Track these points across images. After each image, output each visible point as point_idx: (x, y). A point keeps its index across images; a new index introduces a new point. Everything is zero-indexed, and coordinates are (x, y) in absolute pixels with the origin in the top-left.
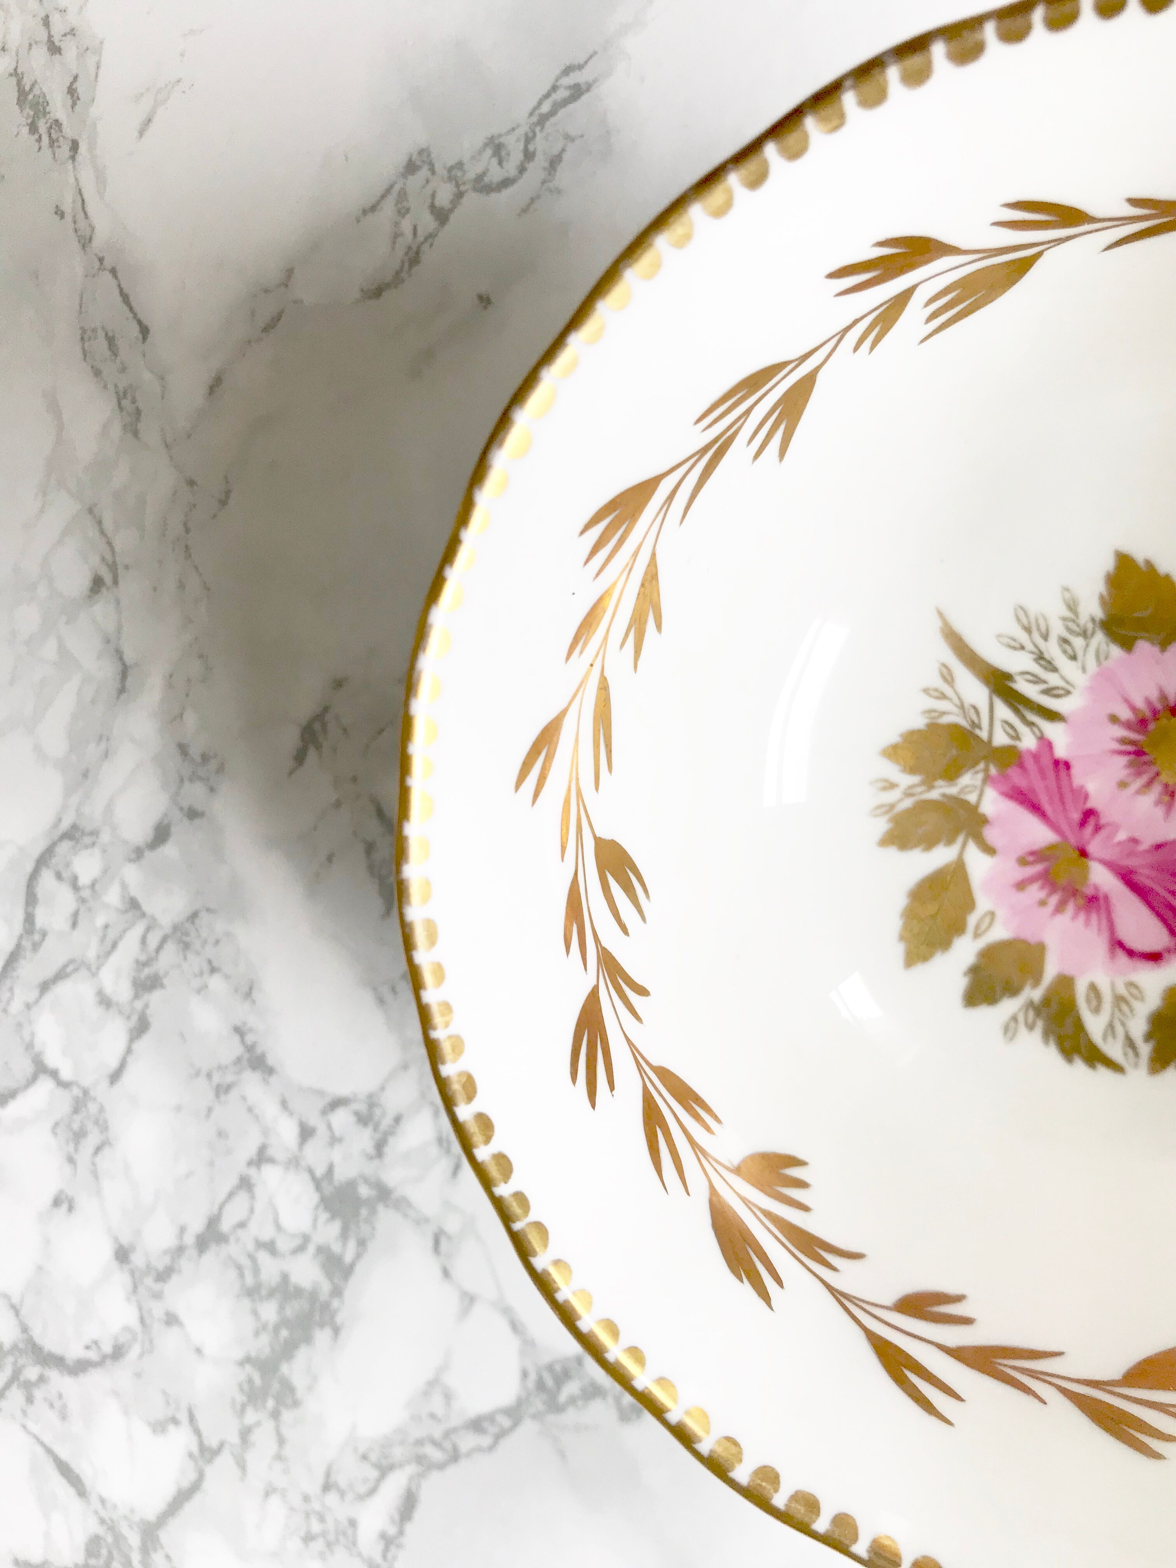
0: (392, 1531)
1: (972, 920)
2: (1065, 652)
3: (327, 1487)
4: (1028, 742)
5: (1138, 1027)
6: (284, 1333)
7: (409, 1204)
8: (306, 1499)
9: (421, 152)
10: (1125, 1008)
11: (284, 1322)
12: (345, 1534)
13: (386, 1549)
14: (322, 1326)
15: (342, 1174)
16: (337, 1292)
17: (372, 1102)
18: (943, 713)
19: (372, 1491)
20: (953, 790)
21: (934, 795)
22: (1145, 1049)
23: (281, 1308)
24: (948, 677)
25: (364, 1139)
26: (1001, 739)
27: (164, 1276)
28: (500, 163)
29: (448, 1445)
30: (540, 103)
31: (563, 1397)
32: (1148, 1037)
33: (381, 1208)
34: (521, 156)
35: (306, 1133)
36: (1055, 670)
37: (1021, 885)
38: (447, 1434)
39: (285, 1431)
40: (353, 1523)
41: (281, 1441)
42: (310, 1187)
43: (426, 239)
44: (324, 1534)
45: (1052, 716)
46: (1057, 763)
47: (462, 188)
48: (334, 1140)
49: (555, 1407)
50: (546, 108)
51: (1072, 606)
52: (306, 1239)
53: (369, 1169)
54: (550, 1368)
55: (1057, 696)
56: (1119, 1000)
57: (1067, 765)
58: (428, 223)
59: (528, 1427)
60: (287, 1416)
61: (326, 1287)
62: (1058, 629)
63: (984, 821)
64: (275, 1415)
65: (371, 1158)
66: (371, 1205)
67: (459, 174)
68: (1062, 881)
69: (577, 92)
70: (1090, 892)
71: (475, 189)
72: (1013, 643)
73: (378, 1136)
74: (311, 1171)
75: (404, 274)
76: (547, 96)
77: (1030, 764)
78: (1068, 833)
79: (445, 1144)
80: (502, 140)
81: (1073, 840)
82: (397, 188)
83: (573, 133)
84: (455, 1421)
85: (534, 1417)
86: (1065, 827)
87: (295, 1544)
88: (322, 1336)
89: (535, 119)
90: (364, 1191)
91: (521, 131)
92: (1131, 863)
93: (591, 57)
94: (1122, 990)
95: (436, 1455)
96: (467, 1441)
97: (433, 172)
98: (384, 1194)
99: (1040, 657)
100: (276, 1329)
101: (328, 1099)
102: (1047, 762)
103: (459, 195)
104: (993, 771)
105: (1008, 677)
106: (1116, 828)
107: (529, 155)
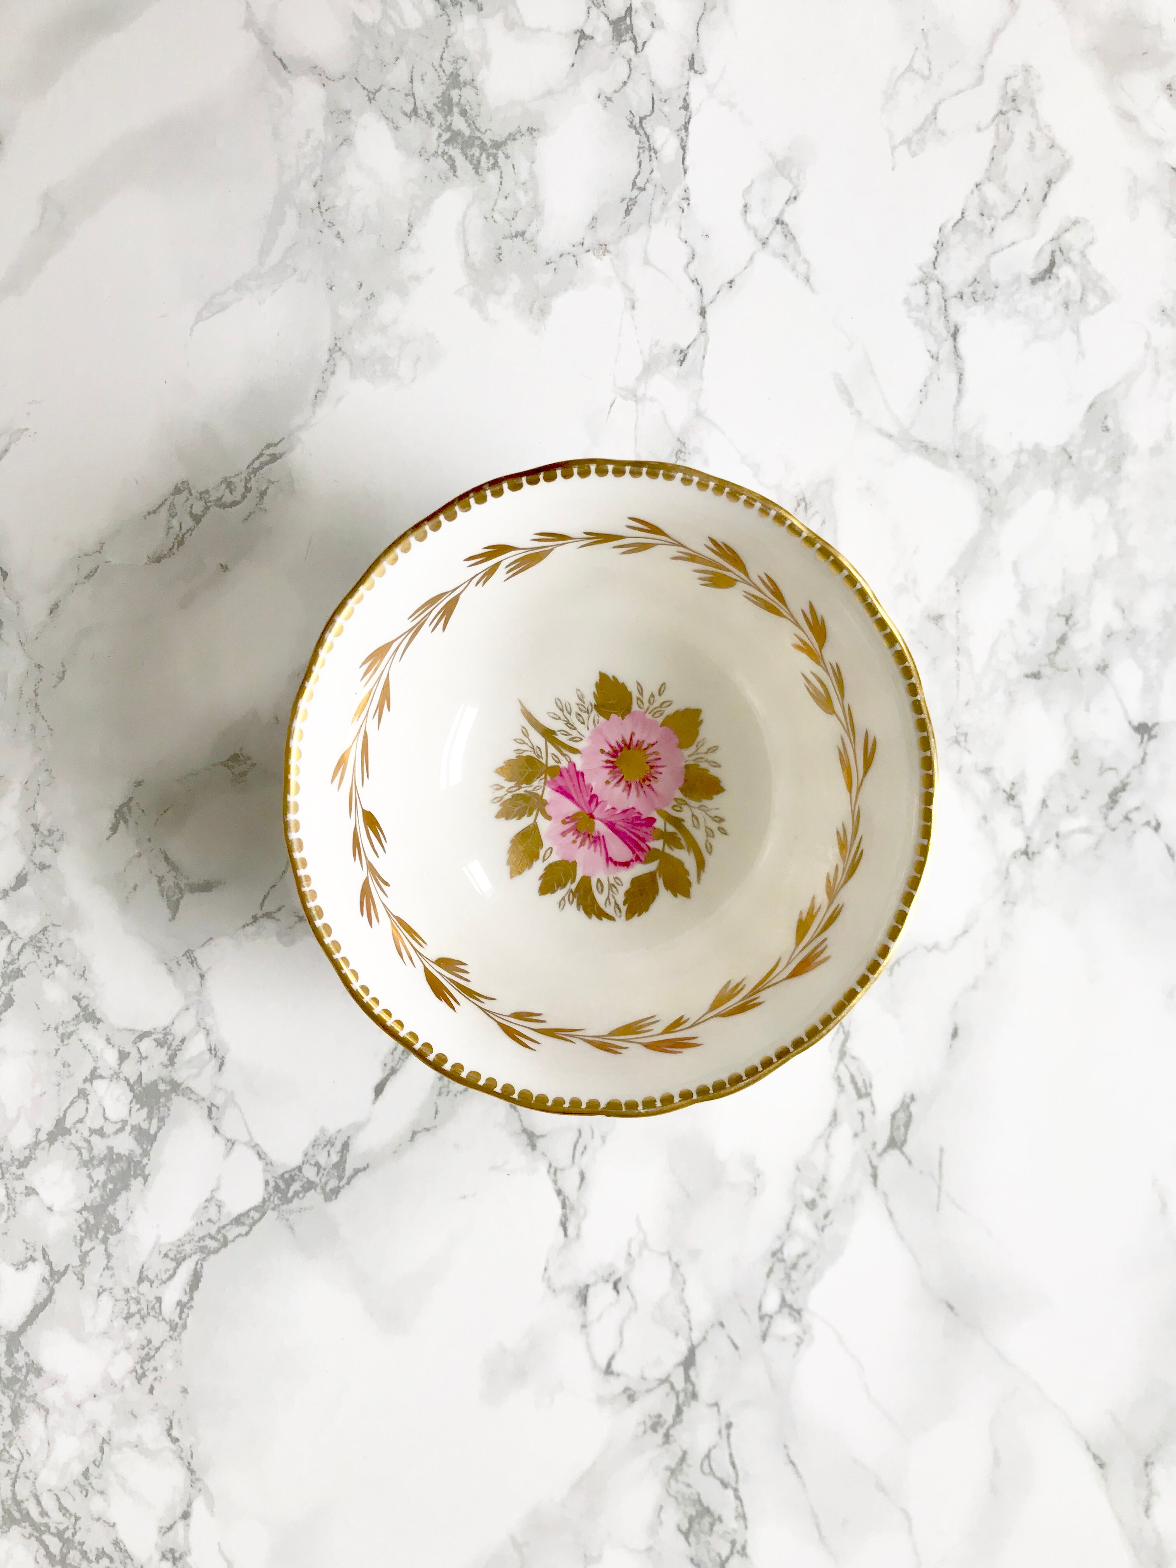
0: (185, 1299)
1: (542, 853)
2: (579, 720)
3: (141, 1280)
4: (564, 764)
5: (620, 898)
6: (110, 1186)
7: (192, 1092)
8: (127, 1291)
9: (183, 483)
10: (614, 889)
11: (110, 1179)
12: (153, 1308)
13: (182, 1312)
14: (135, 1177)
15: (146, 1079)
16: (146, 1153)
17: (166, 1032)
18: (524, 751)
19: (172, 1276)
20: (530, 789)
21: (521, 791)
22: (624, 909)
23: (108, 1170)
24: (526, 733)
25: (162, 1055)
26: (551, 763)
27: (24, 1164)
28: (231, 493)
29: (220, 1237)
30: (253, 461)
31: (290, 1194)
32: (625, 903)
33: (173, 1095)
34: (243, 490)
35: (123, 1056)
36: (575, 729)
37: (564, 834)
38: (219, 1231)
39: (110, 1250)
40: (159, 1300)
41: (109, 1256)
42: (127, 1088)
43: (188, 531)
44: (139, 1311)
45: (575, 751)
46: (577, 773)
47: (208, 504)
48: (142, 1058)
49: (287, 1200)
50: (257, 464)
51: (581, 698)
52: (125, 1122)
53: (165, 1073)
54: (282, 1176)
55: (576, 741)
56: (611, 886)
57: (582, 774)
58: (188, 523)
59: (271, 1215)
60: (112, 1239)
61: (138, 1151)
62: (575, 709)
63: (545, 803)
64: (105, 1240)
65: (166, 1066)
66: (167, 1095)
67: (207, 496)
68: (583, 831)
69: (274, 458)
70: (595, 834)
71: (217, 506)
72: (555, 716)
73: (170, 1052)
74: (127, 1080)
75: (174, 550)
76: (258, 458)
77: (565, 774)
78: (585, 807)
79: (213, 1052)
80: (232, 479)
81: (587, 811)
82: (168, 503)
83: (272, 480)
84: (224, 1221)
85: (273, 1209)
86: (583, 805)
87: (119, 1322)
88: (136, 1184)
89: (250, 470)
90: (162, 1087)
91: (243, 476)
92: (612, 819)
93: (281, 440)
94: (612, 881)
95: (212, 1244)
96: (232, 1232)
97: (191, 495)
98: (175, 1087)
99: (568, 723)
100: (104, 1185)
101: (137, 1034)
102: (573, 773)
103: (207, 508)
104: (549, 778)
105: (554, 732)
106: (606, 802)
107: (248, 490)
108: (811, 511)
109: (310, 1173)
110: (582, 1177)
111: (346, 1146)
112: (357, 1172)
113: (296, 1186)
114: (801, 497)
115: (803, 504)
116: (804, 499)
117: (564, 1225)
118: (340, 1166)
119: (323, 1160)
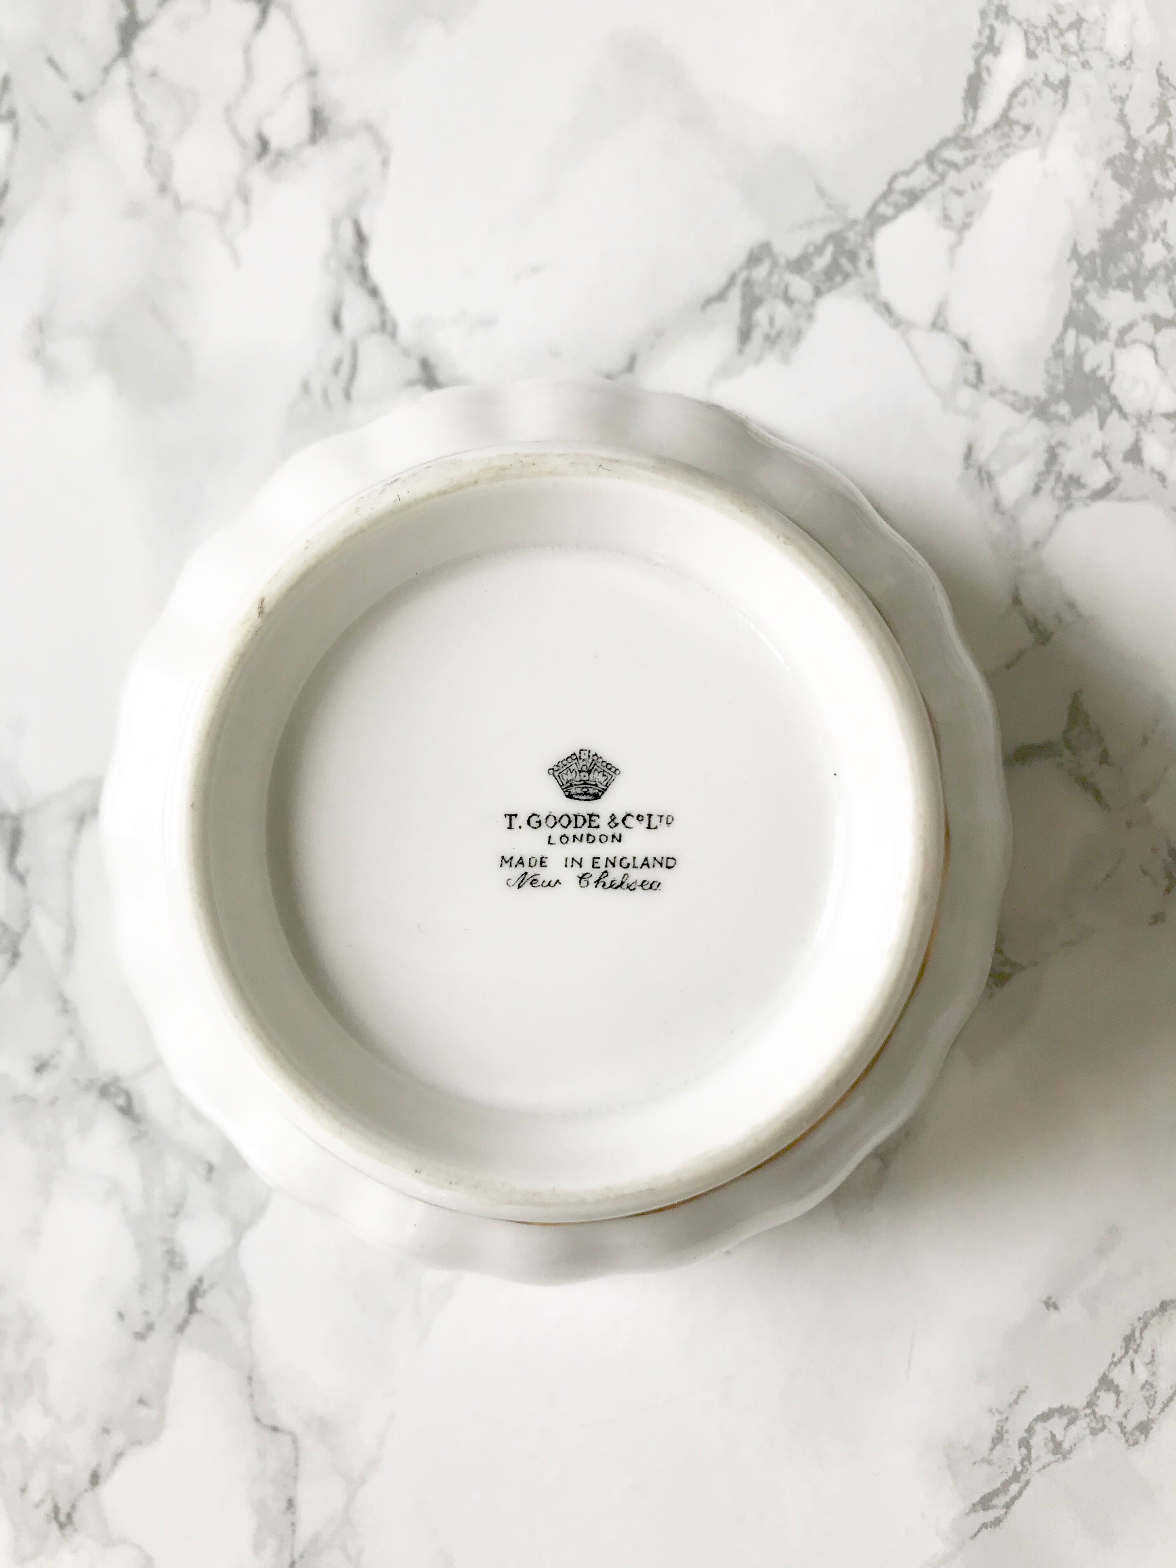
0: (988, 60)
3: (1065, 83)
6: (1133, 235)
7: (1013, 406)
8: (1086, 65)
9: (1136, 1443)
11: (1134, 247)
12: (1039, 40)
13: (991, 39)
14: (1092, 254)
15: (1090, 420)
16: (1079, 295)
17: (1067, 502)
19: (1014, 95)
23: (1139, 262)
25: (1070, 462)
28: (1053, 1436)
29: (940, 168)
30: (1020, 1493)
31: (830, 250)
33: (1043, 396)
34: (1033, 1442)
35: (1134, 455)
38: (943, 177)
39: (1121, 129)
40: (1031, 55)
41: (1122, 118)
42: (1122, 400)
43: (1120, 1360)
44: (1062, 33)
47: (1088, 1411)
48: (1102, 454)
49: (836, 238)
50: (1014, 1488)
52: (1120, 343)
53: (1061, 433)
54: (846, 277)
58: (1120, 1376)
59: (858, 211)
60: (1119, 147)
61: (1092, 298)
64: (1132, 144)
65: (1061, 444)
66: (1054, 396)
67: (1093, 1425)
69: (985, 1503)
71: (1076, 1410)
73: (1057, 468)
74: (1124, 415)
75: (1139, 1325)
76: (1014, 1499)
79: (985, 476)
80: (1053, 1458)
82: (1158, 1406)
83: (985, 1466)
84: (936, 195)
85: (855, 222)
87: (1091, 13)
88: (1090, 243)
89: (1024, 1478)
90: (1064, 409)
91: (1035, 1466)
93: (976, 1535)
95: (953, 154)
96: (921, 177)
97: (1120, 1424)
98: (1042, 411)
100: (1143, 236)
101: (1115, 494)
103: (1090, 1404)
107: (1025, 1443)
108: (47, 1507)
109: (800, 287)
110: (336, 321)
111: (745, 335)
112: (721, 296)
113: (821, 263)
114: (68, 1530)
115: (62, 1517)
116: (62, 1526)
117: (361, 239)
118: (751, 303)
119: (781, 311)
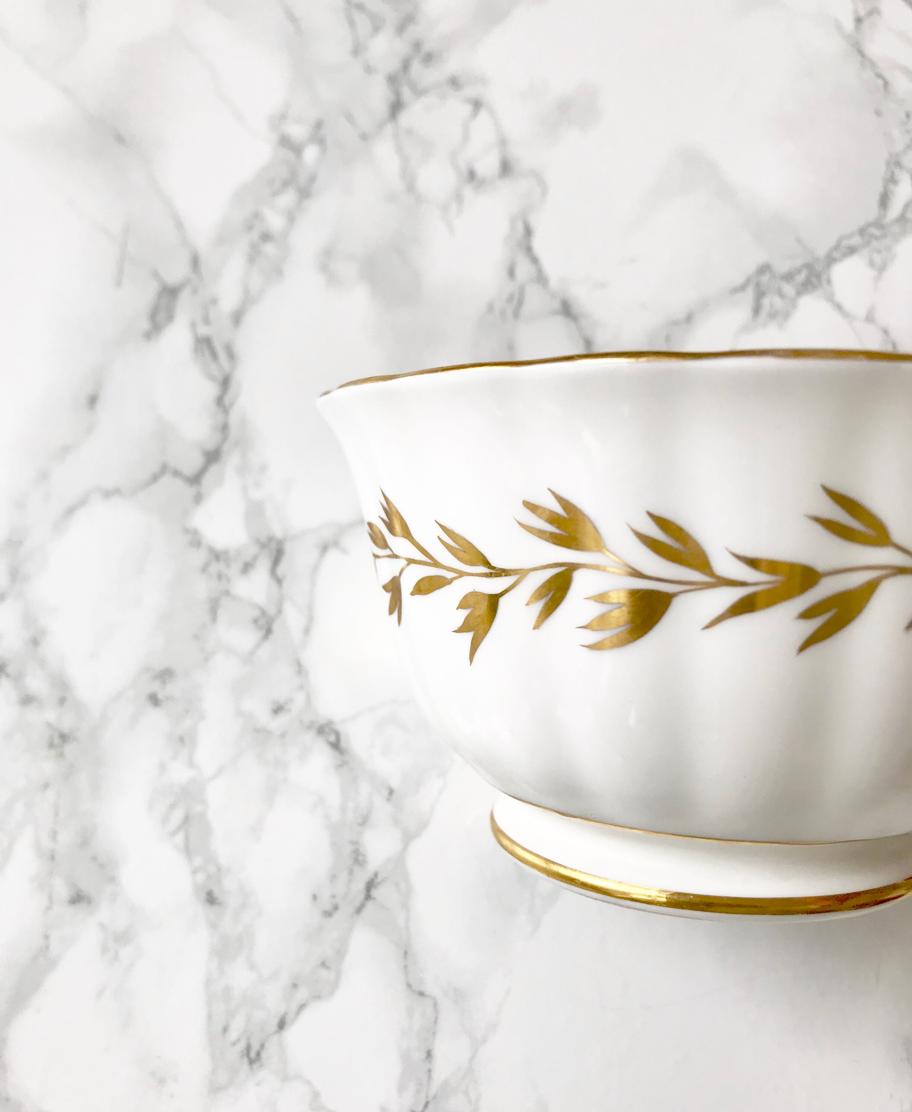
108: (242, 1045)
109: (789, 289)
110: (511, 273)
111: (757, 310)
112: (741, 288)
113: (801, 278)
114: (255, 1066)
115: (253, 1055)
116: (251, 1062)
117: (528, 232)
118: (760, 294)
119: (778, 302)
